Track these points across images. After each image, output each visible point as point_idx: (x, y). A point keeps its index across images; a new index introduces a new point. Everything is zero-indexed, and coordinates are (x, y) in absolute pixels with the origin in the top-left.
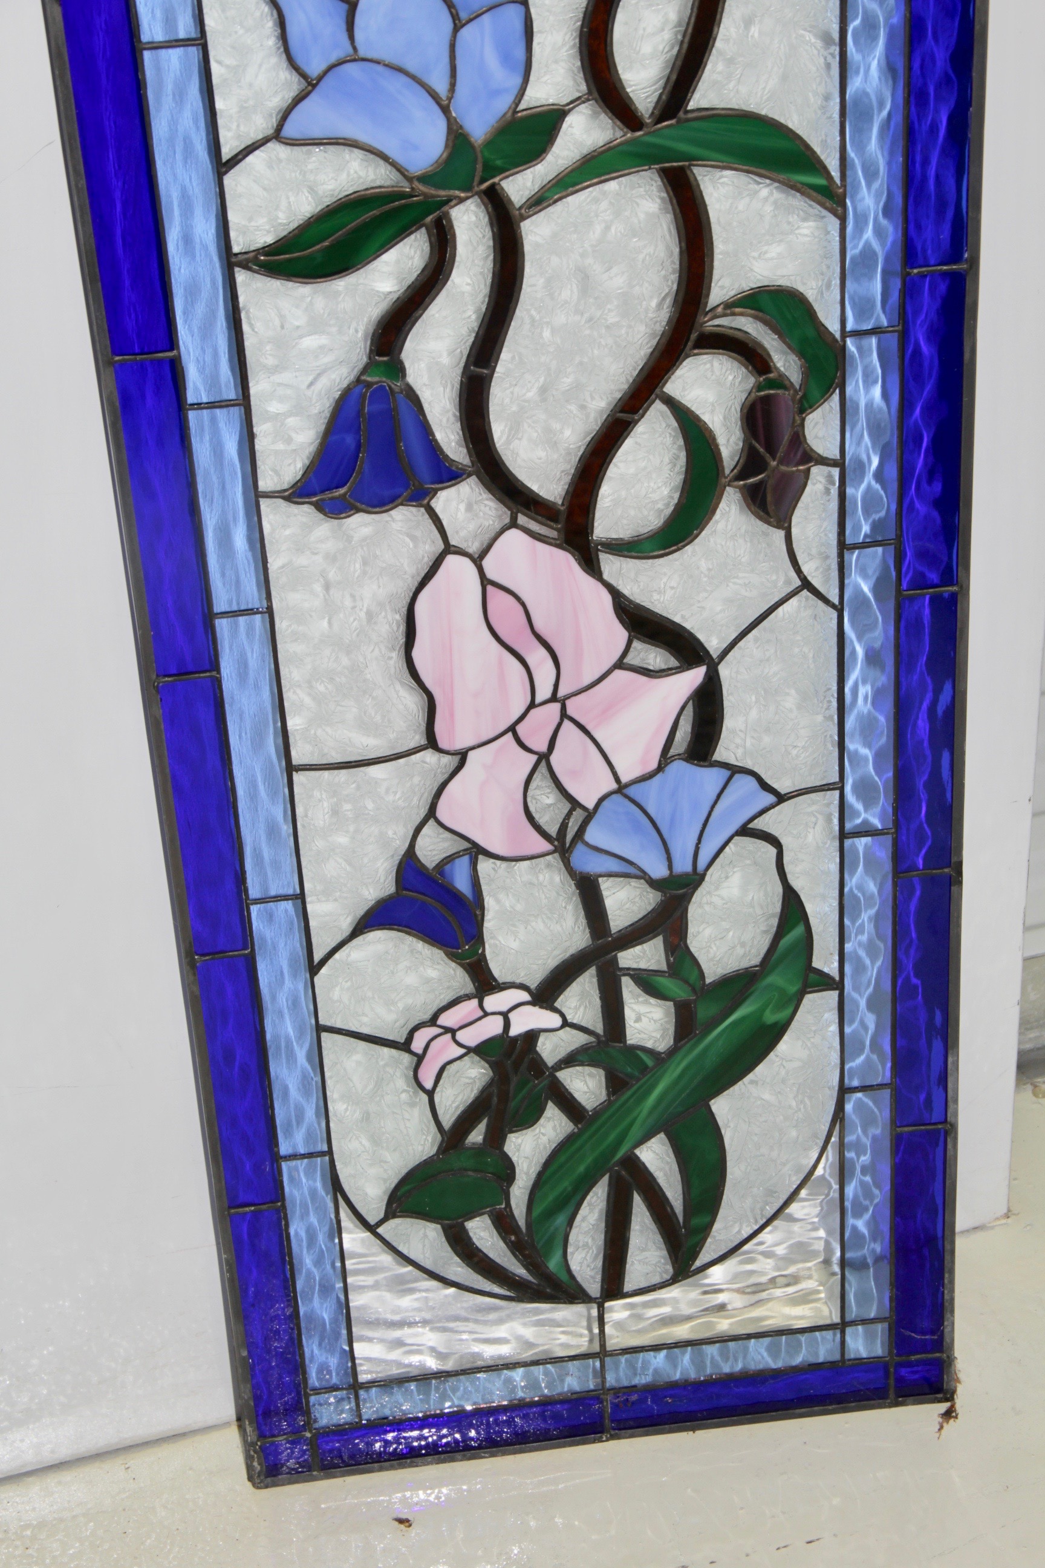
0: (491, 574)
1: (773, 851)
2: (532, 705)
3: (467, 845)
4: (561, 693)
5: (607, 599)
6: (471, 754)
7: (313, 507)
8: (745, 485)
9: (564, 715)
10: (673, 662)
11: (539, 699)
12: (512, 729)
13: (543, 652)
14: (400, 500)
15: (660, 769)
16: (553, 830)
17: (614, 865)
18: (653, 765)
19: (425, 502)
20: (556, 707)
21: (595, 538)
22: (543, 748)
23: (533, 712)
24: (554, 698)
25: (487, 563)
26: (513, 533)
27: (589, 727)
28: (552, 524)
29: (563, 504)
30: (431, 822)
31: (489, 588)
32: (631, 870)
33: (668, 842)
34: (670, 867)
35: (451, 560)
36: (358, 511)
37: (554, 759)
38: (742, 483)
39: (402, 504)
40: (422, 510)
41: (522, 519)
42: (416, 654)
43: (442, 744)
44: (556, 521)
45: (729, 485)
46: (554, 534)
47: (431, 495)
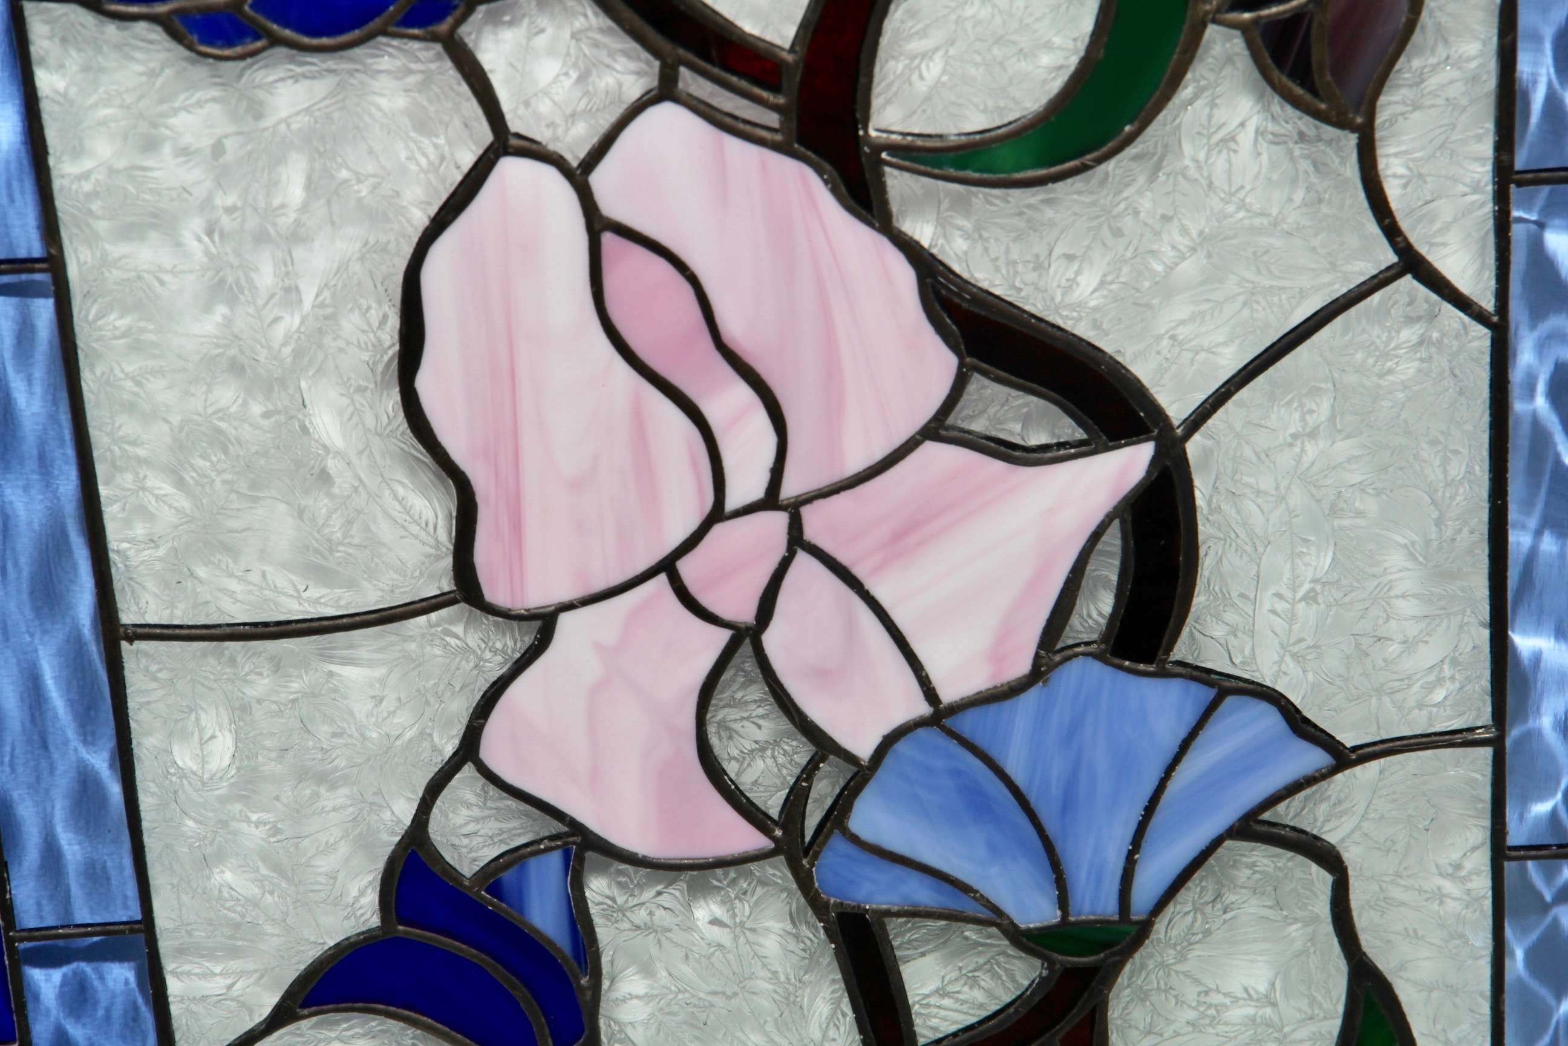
0: (611, 206)
1: (1322, 879)
2: (717, 514)
3: (556, 827)
4: (790, 489)
5: (905, 276)
6: (565, 620)
7: (159, 29)
8: (1256, 21)
9: (796, 540)
10: (1070, 430)
11: (734, 500)
12: (668, 566)
13: (742, 393)
14: (377, 22)
15: (1038, 673)
16: (773, 804)
17: (923, 894)
18: (1023, 666)
19: (443, 27)
20: (776, 522)
21: (873, 133)
22: (745, 612)
23: (719, 530)
24: (770, 501)
25: (600, 180)
26: (666, 113)
27: (859, 571)
28: (765, 94)
29: (792, 50)
30: (468, 770)
31: (608, 239)
32: (971, 908)
33: (1058, 847)
34: (1063, 902)
35: (509, 168)
36: (276, 41)
37: (771, 640)
38: (1247, 16)
39: (385, 33)
40: (438, 47)
41: (690, 82)
42: (424, 383)
43: (495, 592)
44: (775, 88)
45: (1215, 21)
46: (772, 119)
47: (458, 13)
